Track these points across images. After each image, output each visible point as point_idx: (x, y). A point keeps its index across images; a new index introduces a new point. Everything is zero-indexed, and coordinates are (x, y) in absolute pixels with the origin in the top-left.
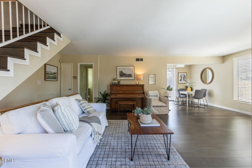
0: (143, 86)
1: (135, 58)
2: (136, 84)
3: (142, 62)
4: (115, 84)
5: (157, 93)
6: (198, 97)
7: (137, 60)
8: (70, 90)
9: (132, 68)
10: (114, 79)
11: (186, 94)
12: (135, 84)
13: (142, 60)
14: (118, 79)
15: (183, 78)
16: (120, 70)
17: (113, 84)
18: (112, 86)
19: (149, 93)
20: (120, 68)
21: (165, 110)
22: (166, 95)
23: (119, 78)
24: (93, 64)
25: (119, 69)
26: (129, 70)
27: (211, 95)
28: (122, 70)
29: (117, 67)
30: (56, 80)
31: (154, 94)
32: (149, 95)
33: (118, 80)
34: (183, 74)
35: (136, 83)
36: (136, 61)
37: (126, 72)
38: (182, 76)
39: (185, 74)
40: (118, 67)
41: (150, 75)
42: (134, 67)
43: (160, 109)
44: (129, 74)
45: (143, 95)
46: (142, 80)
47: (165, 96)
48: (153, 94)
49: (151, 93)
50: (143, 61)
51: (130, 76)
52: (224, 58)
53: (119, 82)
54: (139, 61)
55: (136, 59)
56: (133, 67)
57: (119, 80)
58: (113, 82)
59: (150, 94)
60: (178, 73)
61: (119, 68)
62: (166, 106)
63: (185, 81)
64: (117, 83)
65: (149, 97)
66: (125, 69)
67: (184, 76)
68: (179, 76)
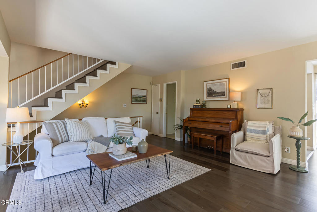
1: (231, 64)
2: (228, 108)
4: (197, 107)
7: (235, 66)
8: (157, 113)
9: (226, 82)
10: (198, 101)
12: (226, 108)
13: (242, 64)
16: (208, 87)
17: (195, 107)
18: (194, 110)
21: (264, 164)
23: (207, 98)
24: (176, 82)
25: (206, 86)
26: (221, 85)
28: (210, 87)
30: (146, 103)
31: (259, 127)
32: (247, 129)
35: (227, 106)
36: (233, 68)
37: (217, 88)
40: (205, 82)
41: (260, 91)
42: (229, 78)
43: (252, 158)
44: (220, 91)
45: (228, 126)
48: (255, 127)
49: (253, 125)
50: (246, 65)
51: (223, 94)
53: (204, 105)
54: (238, 68)
56: (227, 80)
57: (204, 102)
59: (248, 127)
61: (207, 84)
62: (268, 157)
66: (215, 85)
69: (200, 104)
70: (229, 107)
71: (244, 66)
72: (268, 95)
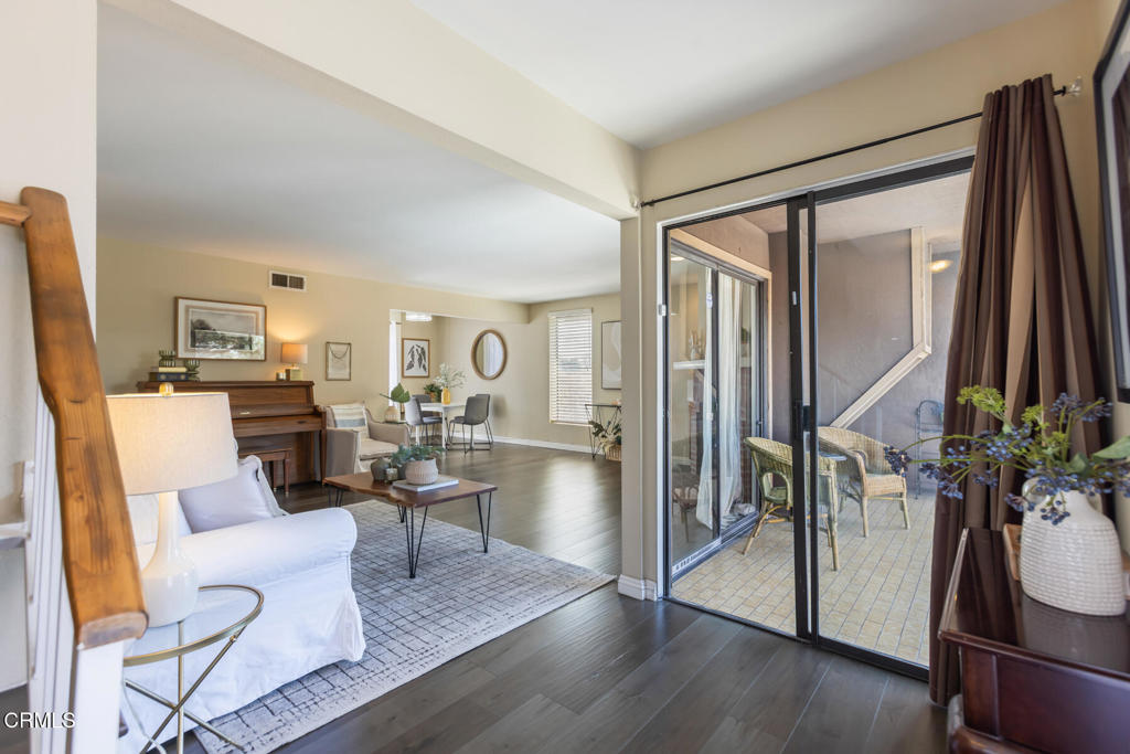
0: (307, 387)
1: (271, 273)
2: (278, 380)
3: (299, 290)
5: (362, 413)
6: (475, 418)
7: (280, 280)
9: (256, 313)
10: (167, 358)
11: (438, 414)
12: (274, 379)
13: (298, 283)
14: (182, 354)
15: (416, 357)
16: (194, 318)
19: (334, 411)
20: (193, 307)
22: (390, 418)
23: (187, 350)
25: (187, 312)
26: (240, 318)
27: (499, 410)
28: (202, 318)
29: (176, 300)
31: (352, 414)
32: (335, 421)
33: (185, 361)
34: (419, 343)
35: (278, 375)
36: (274, 284)
37: (226, 326)
38: (415, 350)
39: (424, 345)
40: (180, 301)
41: (333, 347)
42: (265, 307)
44: (237, 335)
45: (318, 420)
46: (306, 362)
47: (387, 422)
48: (348, 415)
49: (341, 411)
50: (305, 287)
51: (247, 344)
52: (531, 310)
53: (192, 371)
54: (288, 289)
55: (274, 275)
56: (260, 310)
57: (192, 363)
58: (161, 370)
59: (337, 418)
60: (403, 340)
61: (188, 308)
63: (424, 368)
64: (179, 374)
65: (336, 426)
66: (220, 315)
67: (420, 350)
68: (407, 350)
69: (184, 370)
70: (283, 376)
71: (301, 287)
72: (345, 354)
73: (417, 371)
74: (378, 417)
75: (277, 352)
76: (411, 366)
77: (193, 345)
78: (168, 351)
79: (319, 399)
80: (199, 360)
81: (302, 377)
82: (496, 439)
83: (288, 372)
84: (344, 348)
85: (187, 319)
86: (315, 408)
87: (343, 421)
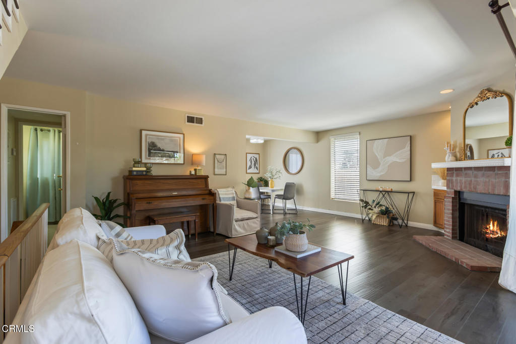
0: (206, 178)
1: (186, 115)
2: (191, 174)
3: (200, 125)
5: (233, 194)
6: (289, 196)
7: (191, 120)
9: (180, 138)
10: (138, 163)
12: (189, 174)
13: (200, 121)
14: (144, 161)
15: (253, 163)
16: (150, 140)
17: (135, 173)
19: (219, 192)
20: (149, 135)
22: (247, 196)
23: (146, 158)
25: (146, 137)
26: (171, 141)
28: (153, 141)
29: (141, 131)
31: (229, 194)
32: (220, 198)
33: (146, 164)
34: (253, 155)
35: (190, 172)
36: (188, 122)
37: (165, 145)
38: (252, 159)
39: (257, 156)
40: (143, 131)
41: (217, 156)
42: (184, 134)
44: (170, 150)
45: (212, 198)
46: (204, 164)
47: (246, 198)
48: (226, 194)
49: (222, 192)
50: (203, 123)
52: (319, 135)
53: (149, 170)
54: (195, 124)
55: (188, 116)
56: (181, 136)
57: (149, 165)
58: (134, 169)
59: (221, 196)
60: (247, 154)
61: (146, 135)
62: (256, 218)
63: (257, 168)
64: (143, 171)
65: (220, 201)
66: (162, 139)
67: (255, 159)
68: (248, 159)
69: (145, 169)
70: (193, 173)
71: (201, 123)
72: (223, 161)
73: (253, 170)
74: (241, 196)
75: (190, 160)
76: (250, 167)
77: (149, 155)
78: (138, 159)
79: (212, 186)
80: (153, 163)
81: (203, 173)
82: (299, 207)
83: (195, 170)
84: (223, 157)
85: (146, 141)
86: (210, 190)
87: (224, 198)
